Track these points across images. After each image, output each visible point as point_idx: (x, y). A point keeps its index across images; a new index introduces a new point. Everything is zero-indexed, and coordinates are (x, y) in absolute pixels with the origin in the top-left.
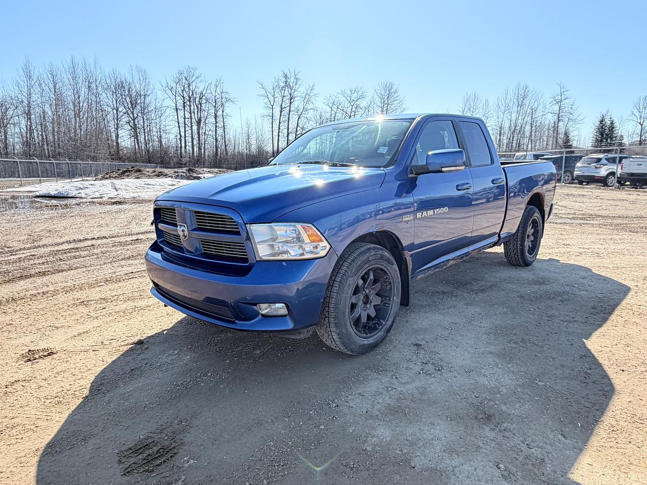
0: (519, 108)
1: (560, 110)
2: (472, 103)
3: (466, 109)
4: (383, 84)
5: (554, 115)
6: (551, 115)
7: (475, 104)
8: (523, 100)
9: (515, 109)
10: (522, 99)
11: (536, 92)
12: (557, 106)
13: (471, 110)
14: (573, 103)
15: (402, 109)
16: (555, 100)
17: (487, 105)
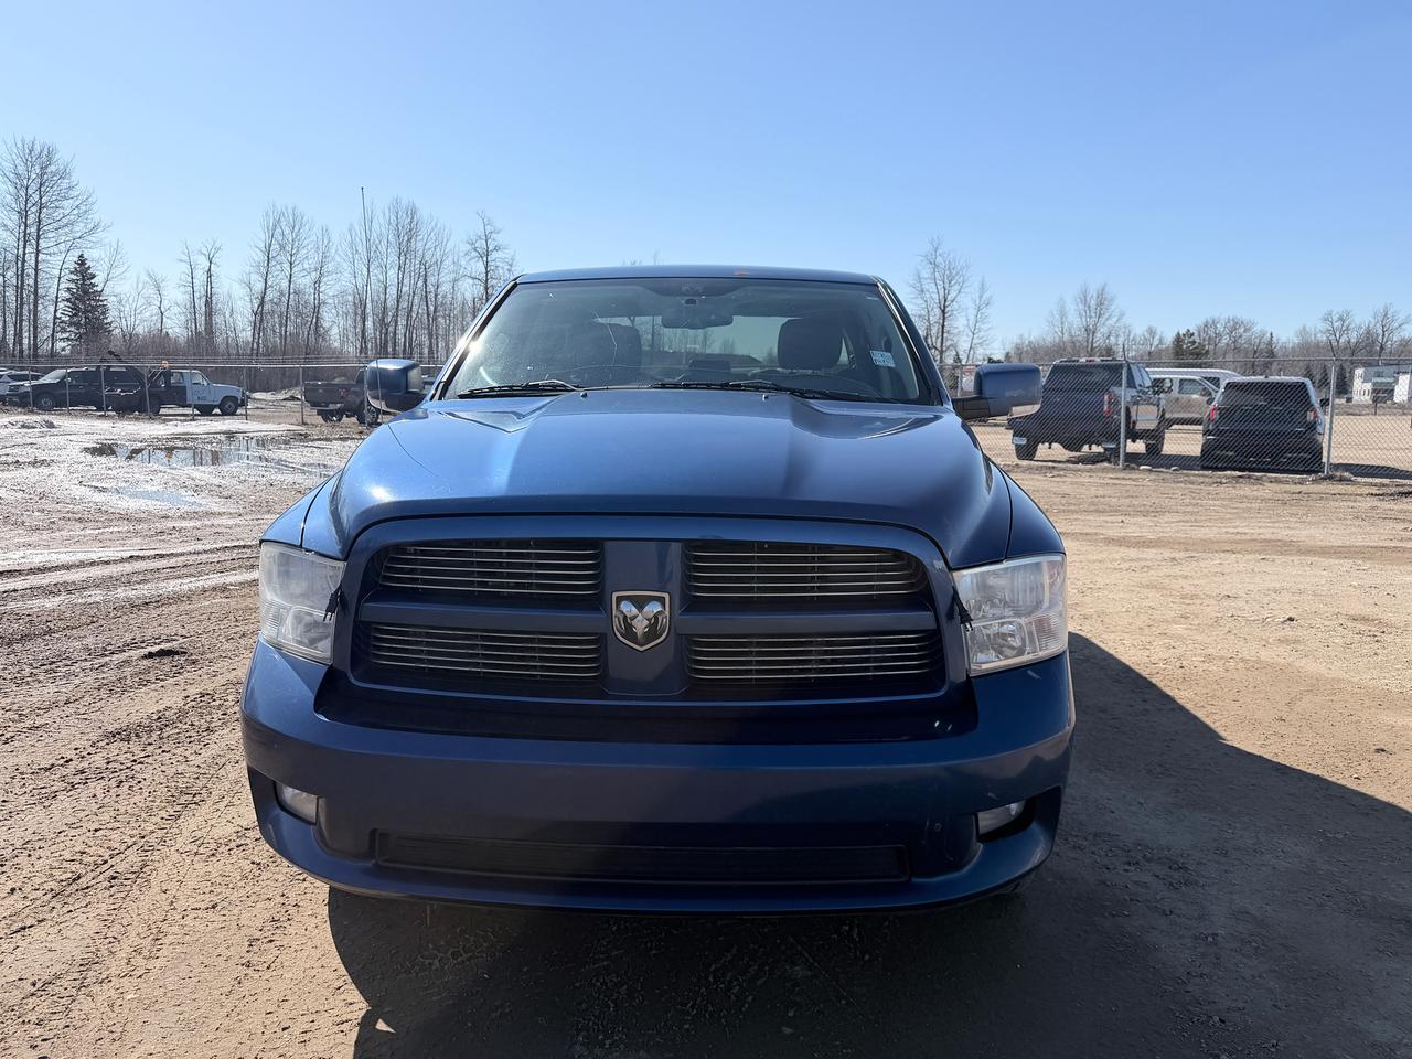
0: (402, 258)
1: (487, 273)
2: (287, 231)
3: (275, 247)
4: (20, 145)
5: (476, 281)
6: (471, 281)
7: (297, 236)
8: (409, 240)
9: (393, 258)
10: (406, 238)
11: (436, 225)
12: (481, 263)
13: (288, 248)
14: (513, 260)
15: (90, 226)
16: (475, 249)
17: (326, 241)
